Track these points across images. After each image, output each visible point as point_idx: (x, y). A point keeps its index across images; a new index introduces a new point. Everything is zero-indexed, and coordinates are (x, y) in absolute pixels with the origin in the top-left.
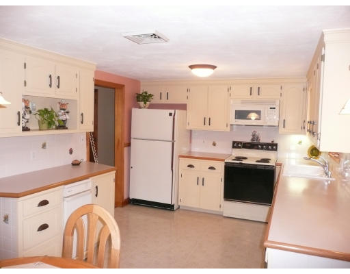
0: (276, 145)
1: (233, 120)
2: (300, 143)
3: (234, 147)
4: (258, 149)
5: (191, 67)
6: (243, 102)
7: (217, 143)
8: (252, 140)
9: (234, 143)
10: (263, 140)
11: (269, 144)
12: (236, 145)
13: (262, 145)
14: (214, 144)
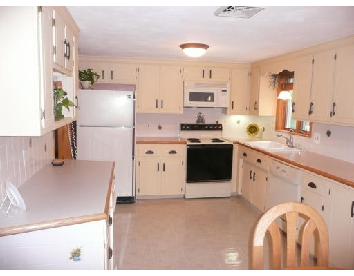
0: (221, 125)
1: (188, 103)
2: (239, 122)
3: (182, 129)
4: (206, 129)
5: (183, 46)
6: (197, 85)
7: (162, 126)
8: (198, 121)
9: (182, 125)
10: (208, 121)
11: (214, 125)
12: (185, 127)
13: (209, 125)
14: (160, 128)
